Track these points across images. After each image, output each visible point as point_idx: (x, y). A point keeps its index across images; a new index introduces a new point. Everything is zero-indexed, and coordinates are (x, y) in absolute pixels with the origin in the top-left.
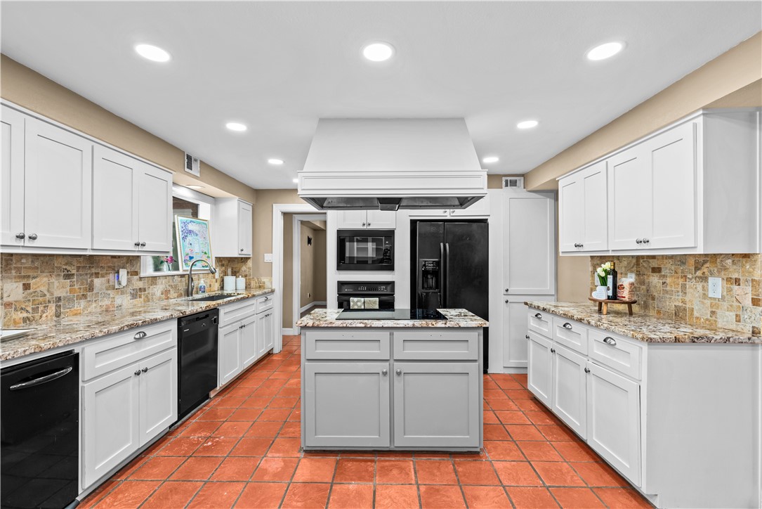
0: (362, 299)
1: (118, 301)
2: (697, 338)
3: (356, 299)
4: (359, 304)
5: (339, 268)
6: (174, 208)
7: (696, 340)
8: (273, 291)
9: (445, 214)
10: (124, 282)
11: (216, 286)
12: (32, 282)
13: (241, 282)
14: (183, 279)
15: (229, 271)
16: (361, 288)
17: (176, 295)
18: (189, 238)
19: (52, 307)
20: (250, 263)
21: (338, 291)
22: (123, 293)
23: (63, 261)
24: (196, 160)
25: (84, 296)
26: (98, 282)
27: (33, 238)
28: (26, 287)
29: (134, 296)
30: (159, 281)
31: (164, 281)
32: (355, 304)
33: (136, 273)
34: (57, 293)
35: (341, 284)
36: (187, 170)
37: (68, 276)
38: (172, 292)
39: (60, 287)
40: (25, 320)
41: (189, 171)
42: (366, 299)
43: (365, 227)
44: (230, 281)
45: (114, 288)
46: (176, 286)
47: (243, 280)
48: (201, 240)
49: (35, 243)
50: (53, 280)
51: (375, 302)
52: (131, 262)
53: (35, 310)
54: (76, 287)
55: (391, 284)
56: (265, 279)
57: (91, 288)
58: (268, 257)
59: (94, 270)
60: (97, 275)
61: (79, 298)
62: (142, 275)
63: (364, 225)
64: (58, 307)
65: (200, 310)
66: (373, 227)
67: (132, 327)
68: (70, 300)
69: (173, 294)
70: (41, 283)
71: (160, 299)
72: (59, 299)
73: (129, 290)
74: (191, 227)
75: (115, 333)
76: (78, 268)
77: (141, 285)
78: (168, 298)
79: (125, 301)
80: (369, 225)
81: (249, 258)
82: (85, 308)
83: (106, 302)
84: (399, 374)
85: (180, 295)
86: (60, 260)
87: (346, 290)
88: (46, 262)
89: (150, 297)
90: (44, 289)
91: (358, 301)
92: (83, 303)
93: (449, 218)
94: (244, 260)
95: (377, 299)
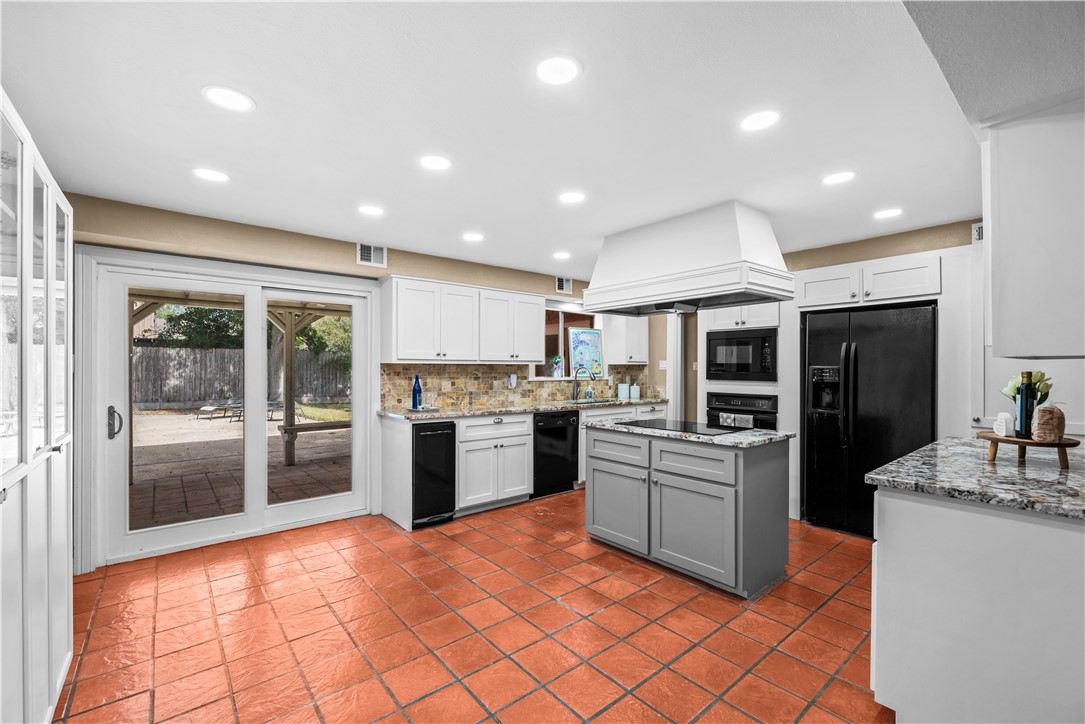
0: (733, 416)
1: (511, 398)
2: (961, 492)
3: (725, 415)
4: (729, 421)
5: (710, 376)
6: (547, 324)
7: (956, 494)
8: (665, 402)
9: (855, 300)
10: (514, 384)
11: (609, 393)
12: (456, 381)
13: (636, 389)
14: (571, 385)
15: (628, 378)
16: (734, 402)
17: (562, 398)
18: (581, 348)
19: (467, 397)
20: (646, 371)
21: (708, 404)
22: (514, 392)
23: (474, 368)
24: (568, 280)
25: (487, 393)
26: (496, 383)
27: (444, 355)
28: (453, 384)
29: (524, 395)
30: (546, 385)
31: (551, 385)
32: (725, 420)
33: (526, 378)
34: (470, 390)
35: (711, 396)
36: (558, 291)
37: (477, 378)
38: (559, 395)
39: (471, 385)
40: (453, 404)
41: (561, 291)
42: (737, 415)
43: (740, 327)
44: (623, 389)
45: (507, 388)
46: (562, 390)
47: (638, 388)
48: (592, 349)
49: (446, 358)
50: (468, 380)
51: (748, 421)
52: (520, 369)
53: (458, 398)
54: (482, 386)
55: (773, 399)
56: (659, 389)
57: (491, 388)
58: (662, 365)
59: (493, 375)
60: (495, 378)
61: (483, 394)
62: (530, 380)
63: (737, 324)
64: (471, 398)
65: (554, 409)
66: (749, 326)
67: (491, 414)
68: (477, 394)
69: (559, 396)
70: (461, 382)
71: (546, 400)
72: (471, 393)
73: (520, 390)
74: (582, 338)
75: (478, 416)
76: (483, 373)
77: (529, 387)
78: (554, 400)
79: (516, 398)
80: (744, 323)
81: (645, 366)
82: (488, 401)
83: (502, 398)
84: (656, 483)
85: (568, 398)
86: (472, 367)
87: (716, 405)
88: (463, 369)
89: (537, 397)
90: (463, 386)
91: (727, 418)
92: (486, 397)
93: (861, 304)
94: (641, 367)
95: (751, 417)
